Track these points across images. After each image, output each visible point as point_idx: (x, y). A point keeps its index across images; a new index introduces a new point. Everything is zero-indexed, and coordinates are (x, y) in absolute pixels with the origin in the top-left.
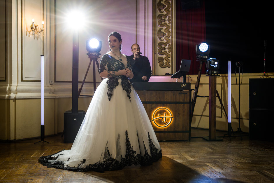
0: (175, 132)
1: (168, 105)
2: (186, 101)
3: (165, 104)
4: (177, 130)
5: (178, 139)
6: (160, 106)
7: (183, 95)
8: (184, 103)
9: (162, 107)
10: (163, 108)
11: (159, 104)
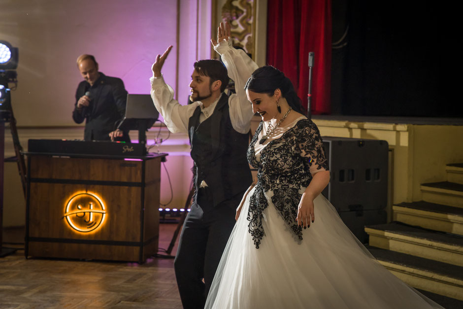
0: (110, 243)
1: (97, 187)
2: (133, 180)
3: (91, 186)
4: (115, 239)
5: (116, 259)
6: (82, 190)
7: (127, 168)
8: (129, 184)
9: (84, 192)
10: (86, 194)
11: (79, 185)
